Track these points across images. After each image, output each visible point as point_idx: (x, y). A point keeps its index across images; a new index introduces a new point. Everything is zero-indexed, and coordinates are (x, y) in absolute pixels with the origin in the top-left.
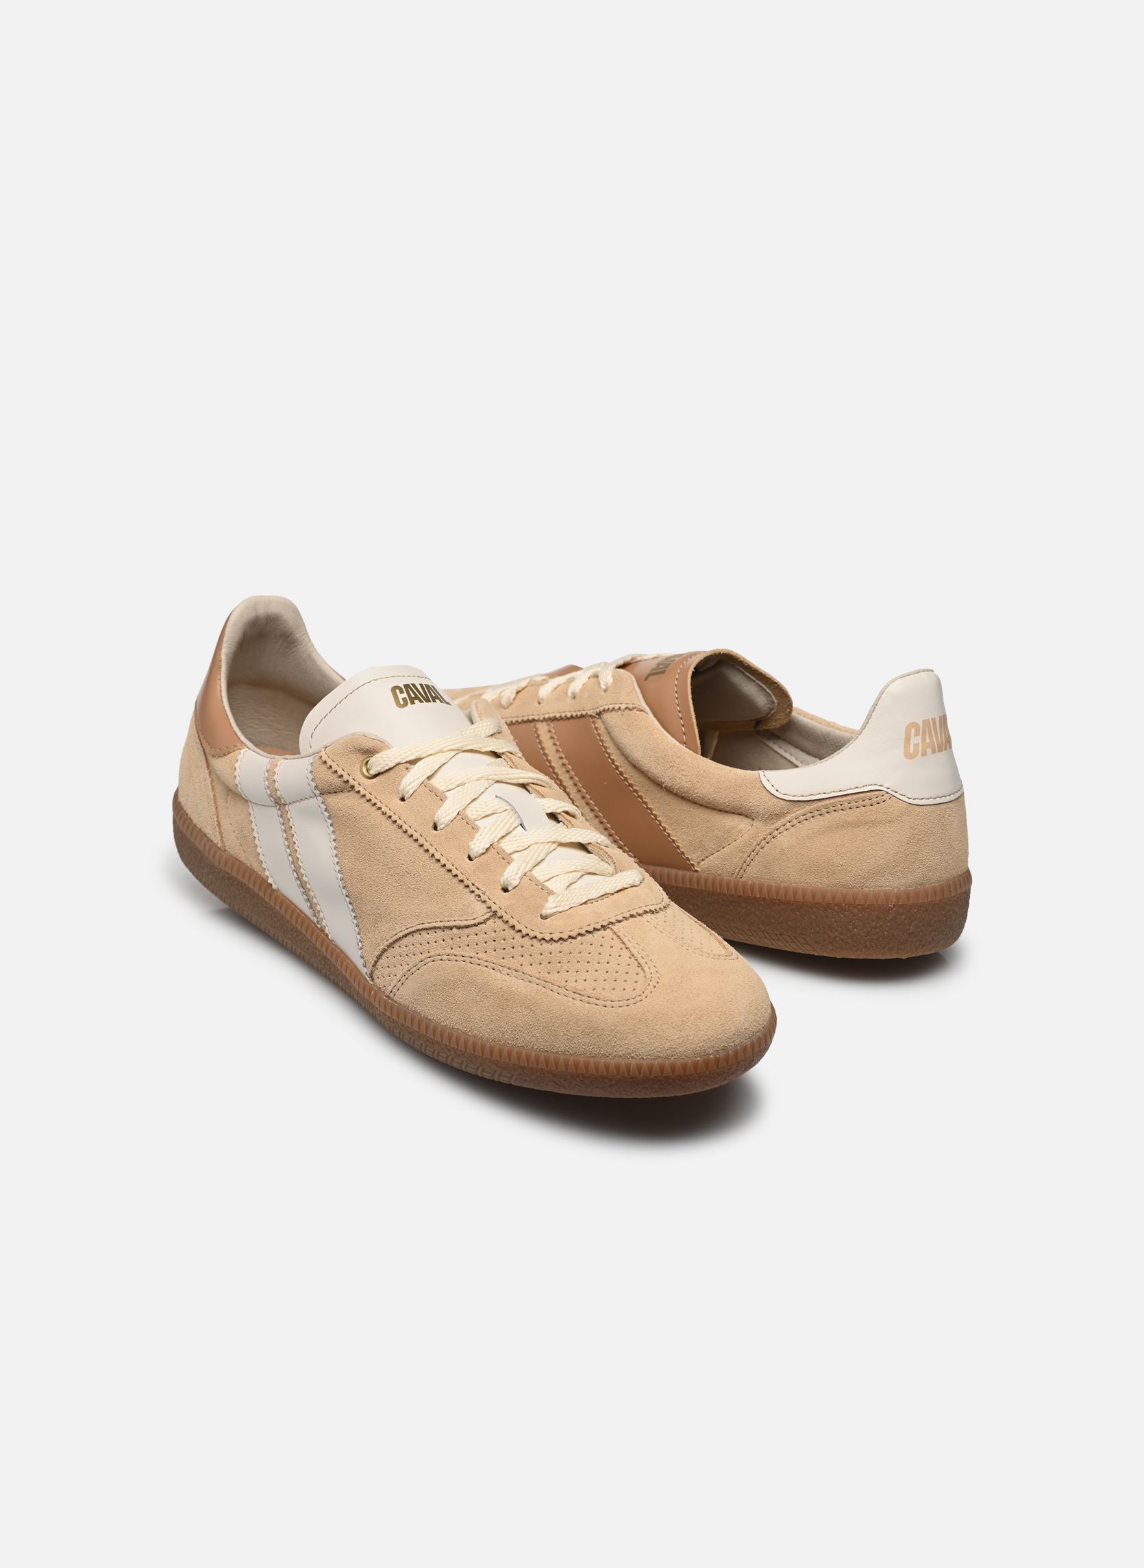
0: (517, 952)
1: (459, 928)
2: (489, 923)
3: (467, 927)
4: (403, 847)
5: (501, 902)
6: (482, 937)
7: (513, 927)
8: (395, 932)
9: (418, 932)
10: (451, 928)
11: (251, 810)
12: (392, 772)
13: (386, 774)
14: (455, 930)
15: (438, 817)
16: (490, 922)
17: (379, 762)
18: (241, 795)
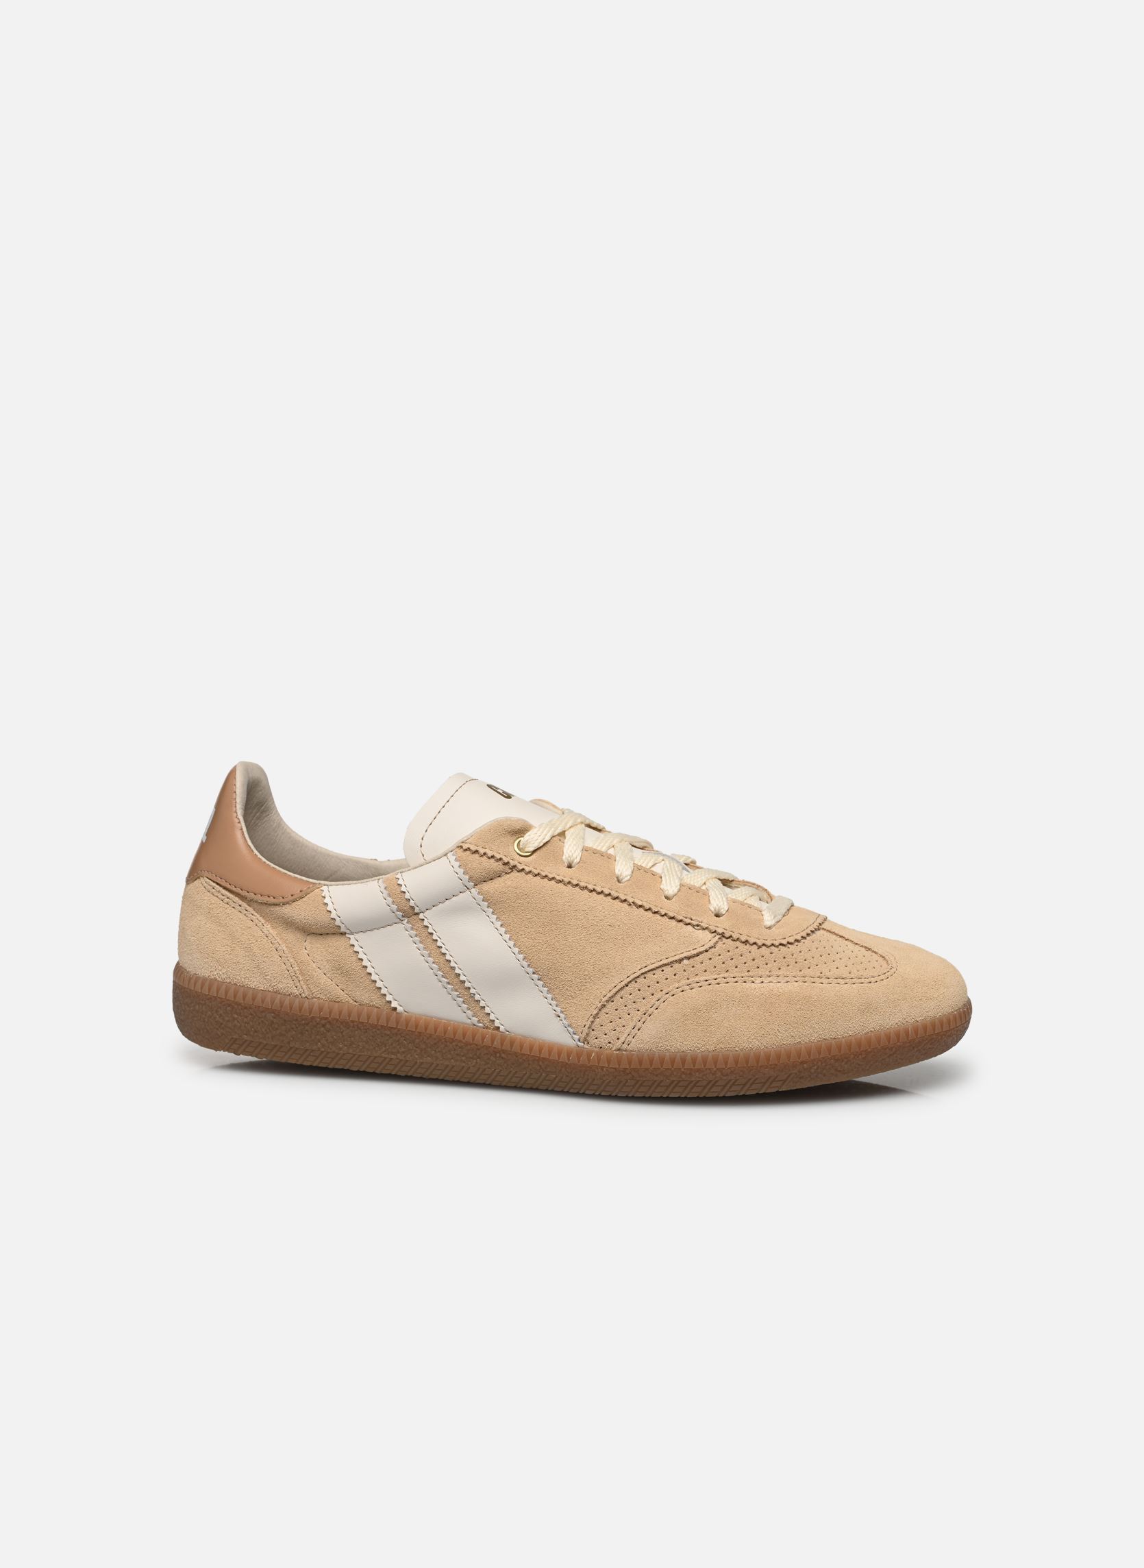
0: (759, 961)
1: (688, 958)
2: (718, 946)
3: (698, 955)
4: (595, 905)
5: (722, 925)
6: (717, 960)
7: (746, 942)
8: (613, 985)
9: (643, 976)
10: (680, 961)
11: (353, 941)
12: (548, 846)
13: (544, 849)
14: (685, 962)
15: (619, 870)
16: (720, 945)
17: (532, 840)
18: (333, 931)
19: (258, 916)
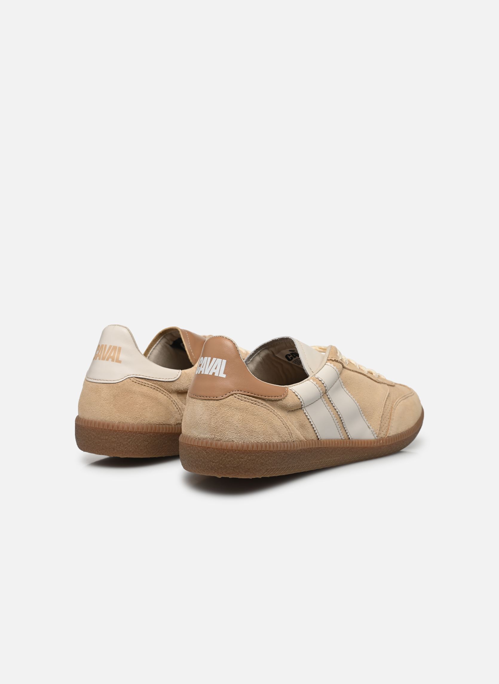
2: (389, 388)
11: (305, 411)
18: (297, 408)
19: (271, 407)
